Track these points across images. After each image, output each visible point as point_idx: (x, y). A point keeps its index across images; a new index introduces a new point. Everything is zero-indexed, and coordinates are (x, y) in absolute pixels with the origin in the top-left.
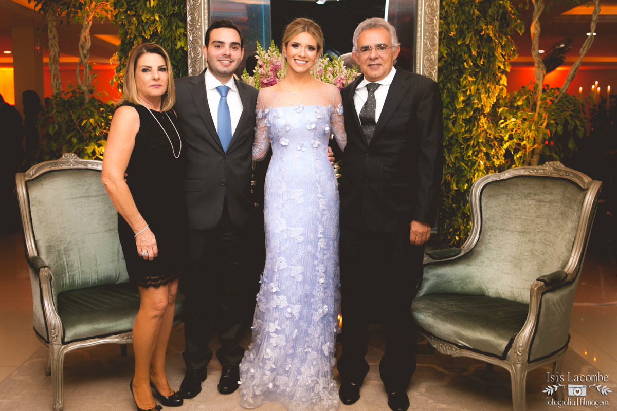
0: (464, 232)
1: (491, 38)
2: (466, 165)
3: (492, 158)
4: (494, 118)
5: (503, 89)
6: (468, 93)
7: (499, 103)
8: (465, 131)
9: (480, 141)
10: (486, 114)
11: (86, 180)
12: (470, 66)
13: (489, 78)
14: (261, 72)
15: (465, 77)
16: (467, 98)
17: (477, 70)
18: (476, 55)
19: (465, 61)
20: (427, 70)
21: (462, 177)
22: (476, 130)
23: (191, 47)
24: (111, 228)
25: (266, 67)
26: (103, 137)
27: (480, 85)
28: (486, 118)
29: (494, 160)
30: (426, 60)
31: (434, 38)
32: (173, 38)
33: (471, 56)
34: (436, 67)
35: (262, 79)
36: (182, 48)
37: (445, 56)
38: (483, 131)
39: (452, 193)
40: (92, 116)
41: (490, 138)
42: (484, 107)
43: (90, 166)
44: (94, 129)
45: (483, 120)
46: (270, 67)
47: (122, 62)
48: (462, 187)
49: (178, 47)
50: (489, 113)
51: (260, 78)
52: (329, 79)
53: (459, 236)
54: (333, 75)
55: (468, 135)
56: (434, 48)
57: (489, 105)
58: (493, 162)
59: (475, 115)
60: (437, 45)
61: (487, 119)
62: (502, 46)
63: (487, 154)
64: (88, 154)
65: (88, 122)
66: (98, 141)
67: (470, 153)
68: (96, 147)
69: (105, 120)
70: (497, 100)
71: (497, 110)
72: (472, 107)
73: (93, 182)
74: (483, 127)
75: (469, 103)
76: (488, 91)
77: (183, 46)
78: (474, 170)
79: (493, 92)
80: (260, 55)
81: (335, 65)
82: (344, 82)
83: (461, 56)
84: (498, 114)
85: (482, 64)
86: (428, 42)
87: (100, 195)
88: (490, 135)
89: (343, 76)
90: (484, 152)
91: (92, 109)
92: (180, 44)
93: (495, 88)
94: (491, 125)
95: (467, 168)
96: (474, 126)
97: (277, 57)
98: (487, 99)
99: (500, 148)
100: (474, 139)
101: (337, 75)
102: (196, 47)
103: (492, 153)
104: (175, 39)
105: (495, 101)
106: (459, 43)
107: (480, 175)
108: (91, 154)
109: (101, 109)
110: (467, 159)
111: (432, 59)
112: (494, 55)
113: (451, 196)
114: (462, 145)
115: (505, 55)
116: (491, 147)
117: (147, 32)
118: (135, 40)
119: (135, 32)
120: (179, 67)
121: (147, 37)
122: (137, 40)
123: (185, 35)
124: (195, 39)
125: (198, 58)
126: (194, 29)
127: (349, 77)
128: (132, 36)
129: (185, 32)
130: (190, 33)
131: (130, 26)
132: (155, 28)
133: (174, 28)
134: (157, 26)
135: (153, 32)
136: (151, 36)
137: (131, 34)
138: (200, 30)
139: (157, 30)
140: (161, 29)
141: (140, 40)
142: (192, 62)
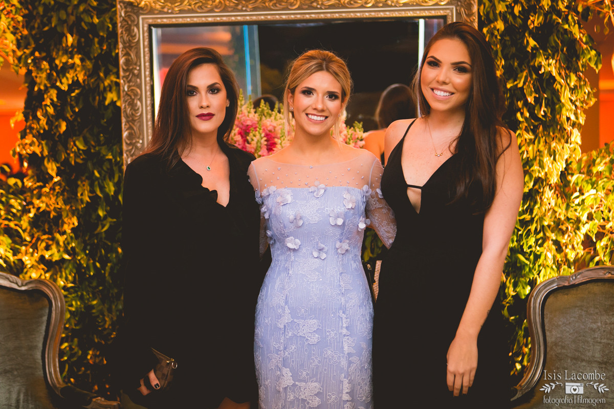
0: (528, 356)
1: (554, 77)
2: (527, 259)
3: (564, 248)
4: (564, 190)
5: (575, 149)
6: (525, 156)
7: (571, 169)
8: (523, 210)
9: (546, 223)
10: (553, 185)
12: (526, 119)
13: (553, 134)
15: (519, 134)
16: (524, 162)
17: (536, 124)
18: (533, 103)
19: (519, 110)
21: (522, 277)
22: (539, 208)
23: (126, 102)
24: (8, 368)
26: (2, 231)
27: (542, 143)
28: (553, 191)
29: (567, 251)
32: (102, 88)
33: (526, 104)
36: (113, 103)
38: (549, 210)
39: (508, 300)
41: (559, 219)
42: (548, 176)
45: (549, 195)
46: (238, 129)
47: (28, 124)
48: (522, 291)
49: (107, 103)
50: (557, 185)
53: (521, 362)
55: (527, 217)
57: (555, 173)
58: (566, 255)
59: (537, 187)
61: (555, 192)
62: (570, 89)
63: (556, 243)
67: (532, 241)
69: (4, 206)
70: (568, 164)
71: (569, 178)
72: (531, 176)
74: (549, 204)
75: (527, 171)
76: (552, 154)
77: (115, 99)
78: (539, 266)
79: (560, 155)
83: (512, 104)
84: (571, 185)
85: (542, 116)
88: (560, 214)
90: (552, 240)
92: (111, 96)
93: (563, 148)
94: (560, 200)
95: (528, 263)
96: (536, 203)
97: (246, 114)
98: (553, 163)
99: (576, 233)
100: (537, 222)
102: (133, 100)
103: (564, 241)
104: (104, 89)
105: (564, 166)
106: (509, 86)
107: (548, 273)
110: (529, 251)
112: (559, 101)
113: (508, 305)
114: (520, 230)
115: (577, 101)
116: (563, 233)
117: (64, 80)
118: (47, 91)
119: (46, 82)
120: (110, 129)
121: (63, 88)
122: (49, 92)
123: (118, 84)
124: (132, 90)
125: (137, 116)
126: (131, 76)
127: (350, 140)
128: (42, 88)
129: (118, 80)
130: (124, 81)
131: (38, 74)
132: (74, 75)
133: (102, 75)
134: (77, 72)
135: (73, 81)
136: (69, 86)
137: (40, 84)
138: (139, 76)
139: (78, 78)
140: (84, 76)
141: (53, 93)
142: (127, 122)
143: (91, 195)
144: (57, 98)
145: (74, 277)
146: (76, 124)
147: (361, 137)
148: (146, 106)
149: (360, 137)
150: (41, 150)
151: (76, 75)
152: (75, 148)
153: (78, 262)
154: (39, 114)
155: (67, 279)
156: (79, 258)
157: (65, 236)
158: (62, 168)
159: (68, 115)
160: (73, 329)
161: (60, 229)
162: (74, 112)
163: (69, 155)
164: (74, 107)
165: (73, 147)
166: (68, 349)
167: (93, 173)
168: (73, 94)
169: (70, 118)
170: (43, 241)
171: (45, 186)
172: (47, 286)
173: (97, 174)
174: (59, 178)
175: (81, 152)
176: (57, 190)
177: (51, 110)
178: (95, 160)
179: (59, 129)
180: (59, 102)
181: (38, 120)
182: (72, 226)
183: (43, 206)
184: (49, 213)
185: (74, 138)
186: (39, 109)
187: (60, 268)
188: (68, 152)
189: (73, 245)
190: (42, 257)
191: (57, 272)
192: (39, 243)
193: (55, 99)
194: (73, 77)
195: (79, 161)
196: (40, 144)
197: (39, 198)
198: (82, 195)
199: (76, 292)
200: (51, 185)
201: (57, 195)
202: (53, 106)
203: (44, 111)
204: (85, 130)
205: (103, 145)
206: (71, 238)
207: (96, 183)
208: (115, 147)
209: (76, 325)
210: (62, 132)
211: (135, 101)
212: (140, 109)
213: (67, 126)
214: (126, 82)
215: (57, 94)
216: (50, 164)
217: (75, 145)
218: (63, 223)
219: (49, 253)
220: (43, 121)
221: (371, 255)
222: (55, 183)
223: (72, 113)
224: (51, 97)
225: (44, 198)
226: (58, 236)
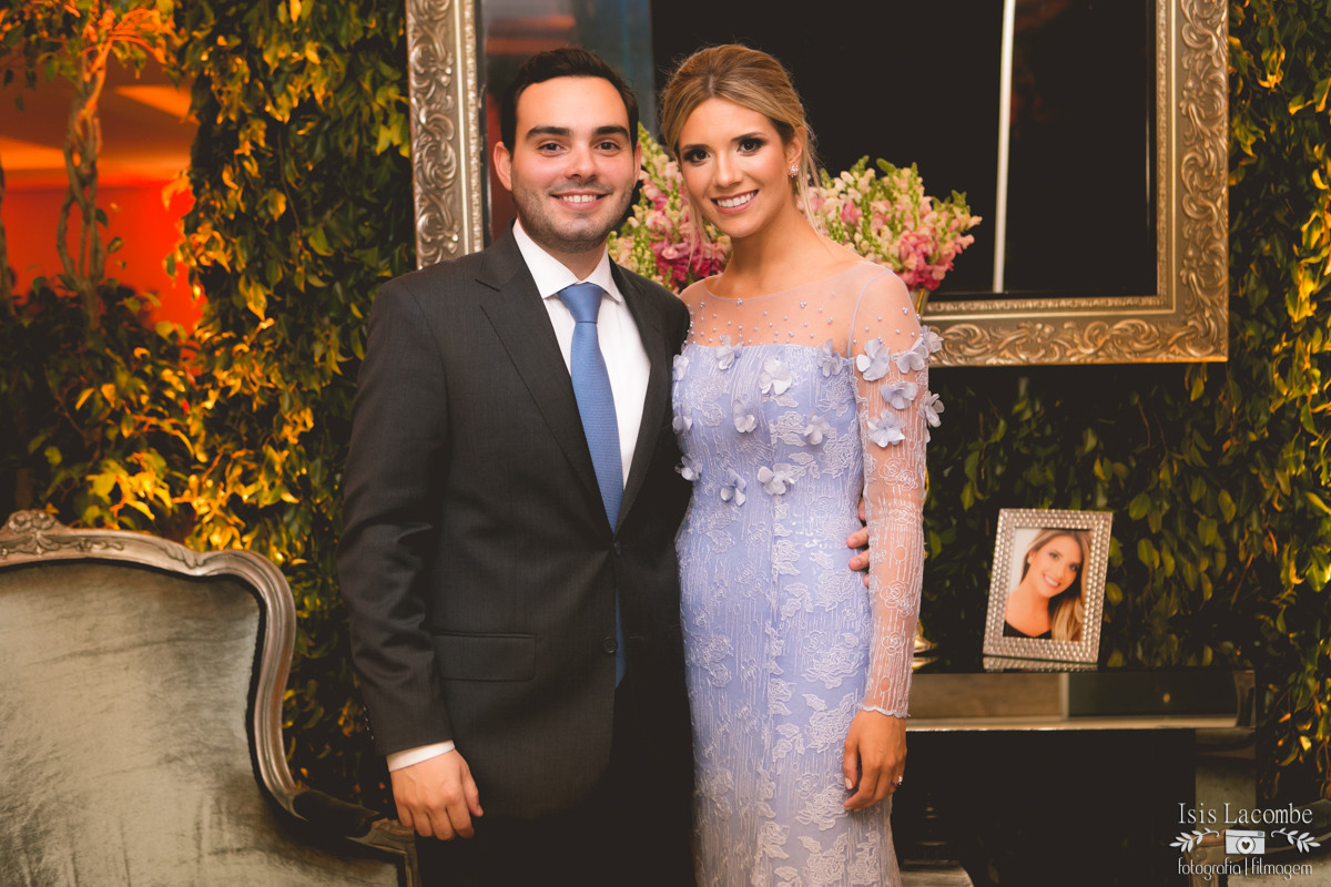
8: (1321, 393)
11: (88, 597)
14: (655, 223)
15: (1317, 217)
16: (1324, 286)
19: (1316, 165)
20: (1192, 200)
21: (1316, 546)
23: (423, 147)
24: (174, 751)
25: (673, 207)
26: (145, 442)
30: (1189, 167)
31: (1212, 97)
32: (365, 117)
34: (1224, 190)
35: (658, 246)
36: (393, 150)
37: (1250, 152)
39: (1284, 596)
40: (109, 377)
43: (97, 551)
44: (117, 416)
47: (202, 200)
48: (1316, 575)
49: (381, 147)
51: (653, 241)
52: (880, 240)
53: (1311, 734)
54: (892, 227)
55: (1328, 407)
56: (1215, 128)
60: (1225, 117)
64: (97, 501)
65: (98, 396)
66: (129, 453)
68: (123, 476)
69: (148, 385)
73: (110, 603)
77: (396, 142)
80: (650, 169)
81: (896, 194)
82: (929, 249)
83: (1301, 152)
86: (1193, 107)
87: (134, 646)
89: (925, 231)
91: (108, 351)
92: (387, 137)
101: (904, 228)
102: (439, 143)
104: (372, 119)
106: (1294, 109)
108: (107, 499)
109: (139, 352)
111: (1207, 163)
113: (1284, 606)
117: (282, 100)
118: (244, 126)
119: (242, 104)
120: (386, 209)
121: (279, 118)
122: (249, 127)
123: (404, 109)
124: (435, 119)
125: (449, 180)
126: (433, 88)
127: (945, 234)
128: (233, 117)
129: (403, 99)
130: (418, 100)
131: (225, 85)
132: (305, 87)
133: (367, 86)
134: (312, 81)
135: (301, 100)
136: (293, 112)
137: (228, 109)
138: (450, 88)
139: (313, 94)
140: (327, 90)
141: (259, 129)
142: (426, 193)
143: (341, 359)
144: (266, 140)
145: (307, 545)
146: (307, 197)
147: (967, 226)
148: (468, 158)
149: (963, 225)
150: (230, 259)
151: (310, 88)
152: (306, 252)
153: (314, 510)
154: (226, 177)
155: (291, 547)
156: (318, 501)
157: (286, 453)
158: (278, 299)
159: (290, 179)
160: (304, 657)
161: (274, 436)
162: (301, 170)
163: (292, 268)
164: (305, 161)
165: (301, 252)
166: (294, 703)
167: (349, 310)
168: (301, 132)
169: (294, 185)
170: (235, 462)
171: (239, 340)
172: (253, 567)
173: (356, 312)
174: (271, 322)
175: (320, 262)
176: (267, 350)
177: (252, 167)
178: (351, 281)
179: (271, 210)
180: (271, 149)
181: (225, 189)
182: (300, 429)
183: (236, 384)
184: (249, 399)
185: (305, 232)
186: (226, 165)
187: (276, 524)
188: (291, 262)
189: (304, 471)
190: (235, 499)
191: (269, 533)
192: (229, 467)
193: (262, 143)
194: (302, 91)
195: (316, 282)
196: (227, 242)
197: (227, 366)
198: (323, 358)
199: (311, 577)
200: (253, 337)
201: (266, 359)
202: (257, 160)
203: (238, 170)
204: (329, 213)
205: (371, 246)
206: (300, 455)
207: (355, 333)
208: (397, 251)
209: (310, 649)
210: (276, 218)
211: (443, 147)
212: (454, 165)
213: (287, 204)
214: (423, 103)
215: (267, 131)
216: (251, 291)
217: (307, 246)
218: (283, 422)
219: (251, 489)
220: (235, 194)
221: (979, 496)
222: (262, 330)
223: (298, 175)
224: (254, 139)
225: (237, 368)
226: (270, 452)
